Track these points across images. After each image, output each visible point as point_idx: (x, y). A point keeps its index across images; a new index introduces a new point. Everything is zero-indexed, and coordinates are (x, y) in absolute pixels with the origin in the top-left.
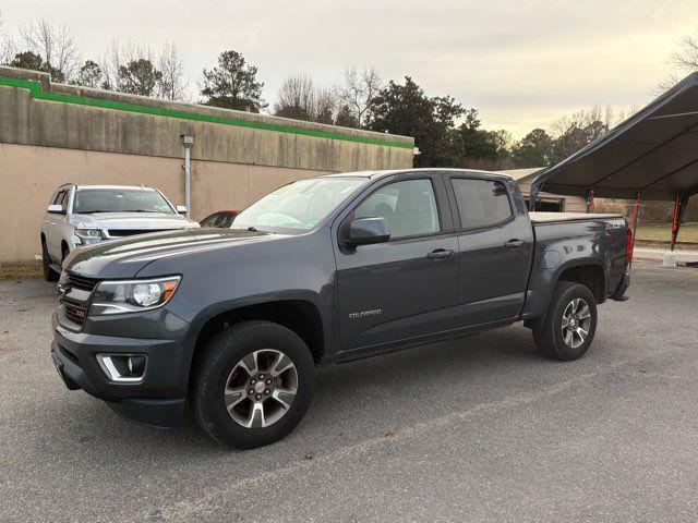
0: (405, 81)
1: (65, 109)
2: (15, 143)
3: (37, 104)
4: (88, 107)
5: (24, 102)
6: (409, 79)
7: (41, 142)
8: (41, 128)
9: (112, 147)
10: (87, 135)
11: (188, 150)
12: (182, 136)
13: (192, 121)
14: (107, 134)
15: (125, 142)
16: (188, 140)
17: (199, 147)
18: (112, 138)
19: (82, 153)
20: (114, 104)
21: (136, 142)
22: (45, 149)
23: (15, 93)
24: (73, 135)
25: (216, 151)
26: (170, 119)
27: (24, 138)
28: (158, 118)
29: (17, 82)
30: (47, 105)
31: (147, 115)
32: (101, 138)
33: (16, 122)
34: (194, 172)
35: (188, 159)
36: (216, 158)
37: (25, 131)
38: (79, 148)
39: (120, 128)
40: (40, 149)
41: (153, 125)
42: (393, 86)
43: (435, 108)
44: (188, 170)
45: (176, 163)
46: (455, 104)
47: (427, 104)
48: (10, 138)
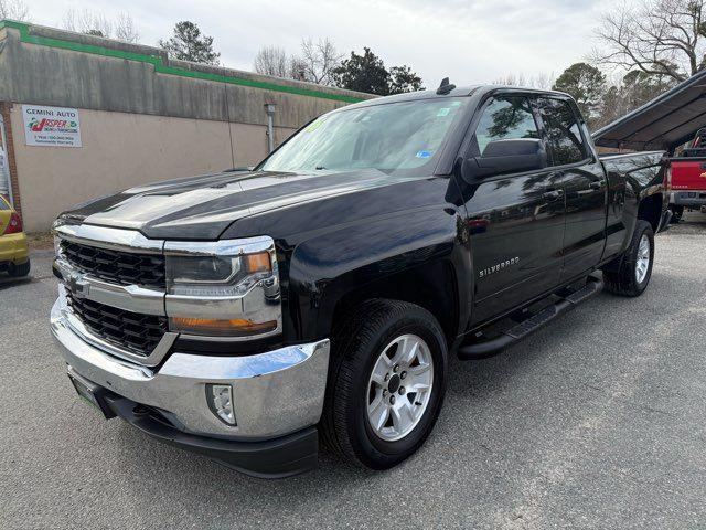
0: (364, 52)
2: (146, 113)
3: (159, 78)
4: (196, 80)
5: (150, 75)
6: (367, 50)
7: (164, 113)
8: (163, 100)
9: (216, 115)
10: (197, 106)
11: (271, 118)
12: (266, 105)
13: (272, 92)
14: (211, 103)
15: (225, 110)
16: (272, 108)
17: (278, 115)
18: (215, 107)
21: (233, 112)
23: (143, 68)
25: (290, 119)
26: (256, 89)
27: (150, 108)
29: (144, 58)
30: (167, 78)
31: (239, 86)
32: (207, 107)
33: (144, 94)
34: (275, 139)
35: (270, 126)
37: (152, 102)
38: (192, 117)
39: (221, 99)
40: (163, 119)
41: (244, 95)
42: (354, 56)
43: (392, 77)
44: (271, 136)
45: (262, 130)
46: (410, 73)
47: (384, 74)
48: (141, 109)
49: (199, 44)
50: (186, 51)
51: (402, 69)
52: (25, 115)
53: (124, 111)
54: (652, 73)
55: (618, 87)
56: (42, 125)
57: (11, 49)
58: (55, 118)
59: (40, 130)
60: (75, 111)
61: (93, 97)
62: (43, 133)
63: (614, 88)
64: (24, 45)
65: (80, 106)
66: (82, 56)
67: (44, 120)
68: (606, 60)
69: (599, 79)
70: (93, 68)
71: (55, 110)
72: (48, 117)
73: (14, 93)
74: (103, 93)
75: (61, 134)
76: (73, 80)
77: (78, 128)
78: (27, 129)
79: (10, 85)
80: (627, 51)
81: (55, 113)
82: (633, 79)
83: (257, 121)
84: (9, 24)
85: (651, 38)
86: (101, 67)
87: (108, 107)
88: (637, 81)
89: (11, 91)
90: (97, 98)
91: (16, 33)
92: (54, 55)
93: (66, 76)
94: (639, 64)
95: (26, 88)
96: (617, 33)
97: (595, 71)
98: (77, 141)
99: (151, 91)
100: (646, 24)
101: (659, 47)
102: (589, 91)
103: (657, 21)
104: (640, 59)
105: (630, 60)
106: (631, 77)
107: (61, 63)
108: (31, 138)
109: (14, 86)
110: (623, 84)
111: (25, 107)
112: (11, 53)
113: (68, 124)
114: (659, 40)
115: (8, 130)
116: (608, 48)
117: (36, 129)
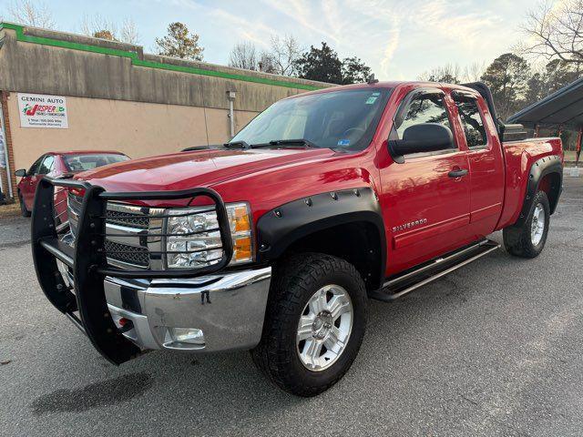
0: (322, 46)
1: (154, 72)
2: (123, 100)
3: (135, 69)
4: (167, 72)
5: (127, 68)
6: (324, 44)
8: (139, 88)
9: (184, 101)
10: (168, 92)
11: (232, 103)
12: (228, 92)
13: (233, 81)
14: (181, 92)
15: (192, 97)
16: (232, 95)
17: (238, 100)
18: (184, 94)
19: (165, 106)
20: (184, 68)
21: (198, 97)
22: (142, 104)
23: (121, 61)
24: (159, 93)
25: (249, 104)
26: (219, 79)
28: (212, 79)
29: (122, 53)
30: (141, 70)
32: (176, 94)
33: (123, 84)
34: (236, 120)
35: (232, 110)
36: (249, 108)
37: (129, 90)
38: (163, 103)
39: (188, 87)
40: (138, 104)
41: (209, 84)
42: (313, 50)
43: (345, 67)
44: (232, 118)
45: (225, 113)
46: (360, 63)
47: (338, 64)
48: (119, 96)
49: (186, 41)
50: (177, 47)
51: (353, 60)
52: (20, 102)
53: (105, 98)
54: (571, 61)
55: (541, 74)
56: (35, 110)
57: (8, 46)
58: (46, 103)
59: (33, 114)
60: (63, 98)
61: (79, 86)
62: (36, 117)
63: (537, 74)
64: (20, 43)
65: (67, 94)
66: (69, 52)
67: (37, 106)
68: (530, 50)
69: (524, 67)
70: (79, 63)
71: (46, 97)
72: (40, 103)
73: (11, 84)
74: (87, 83)
75: (51, 118)
76: (61, 72)
77: (65, 112)
78: (22, 114)
79: (8, 78)
80: (548, 43)
81: (46, 99)
82: (555, 67)
83: (220, 105)
84: (7, 26)
85: (569, 31)
86: (86, 61)
87: (91, 94)
88: (558, 68)
89: (8, 81)
90: (81, 87)
91: (12, 33)
92: (45, 52)
93: (55, 69)
94: (559, 54)
95: (21, 79)
96: (539, 27)
97: (521, 60)
98: (65, 123)
99: (128, 81)
100: (565, 19)
101: (577, 39)
102: (516, 77)
103: (575, 17)
104: (560, 50)
105: (551, 51)
106: (552, 65)
107: (51, 58)
108: (25, 121)
109: (11, 77)
110: (546, 72)
111: (20, 95)
112: (9, 50)
113: (57, 109)
114: (577, 33)
115: (6, 114)
116: (532, 41)
117: (29, 113)
